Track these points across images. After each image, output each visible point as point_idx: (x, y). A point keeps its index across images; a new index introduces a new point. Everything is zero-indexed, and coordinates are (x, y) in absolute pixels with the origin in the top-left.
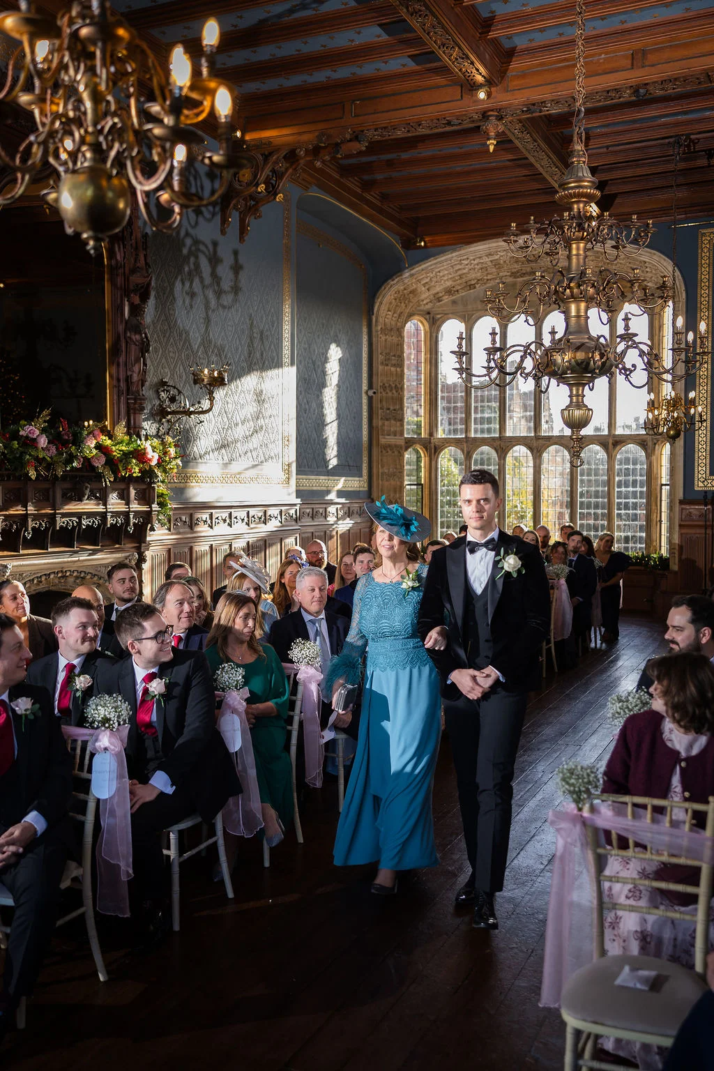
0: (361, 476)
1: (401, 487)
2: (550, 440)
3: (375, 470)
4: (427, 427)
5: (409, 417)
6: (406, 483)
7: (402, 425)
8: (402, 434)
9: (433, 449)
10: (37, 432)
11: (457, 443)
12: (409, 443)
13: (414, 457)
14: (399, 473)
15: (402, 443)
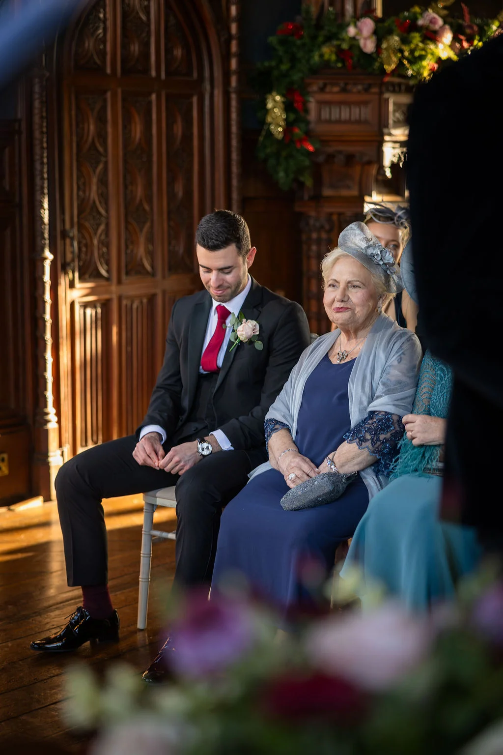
10: (440, 22)
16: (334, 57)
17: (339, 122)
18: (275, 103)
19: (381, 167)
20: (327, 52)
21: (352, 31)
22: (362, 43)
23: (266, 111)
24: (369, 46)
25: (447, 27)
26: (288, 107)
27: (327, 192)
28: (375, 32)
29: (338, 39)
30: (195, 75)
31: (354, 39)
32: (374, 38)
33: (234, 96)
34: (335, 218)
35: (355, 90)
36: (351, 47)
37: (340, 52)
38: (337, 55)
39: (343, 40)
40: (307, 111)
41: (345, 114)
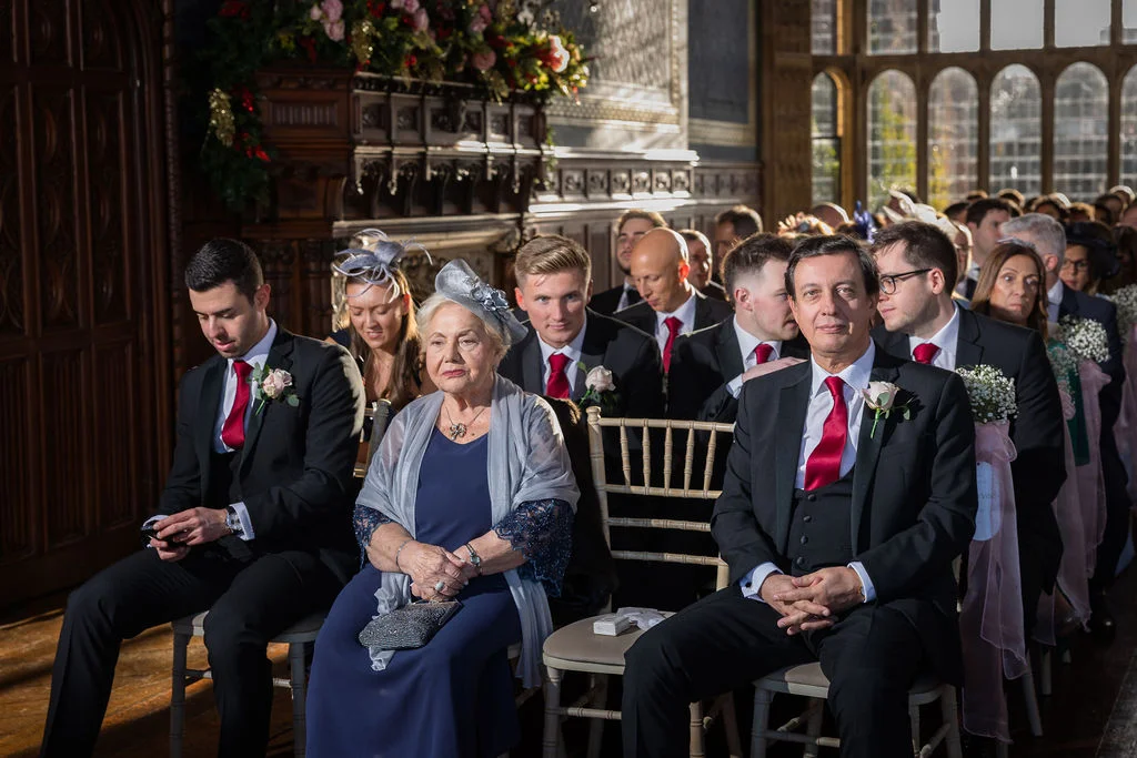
0: (744, 121)
1: (807, 141)
2: (1074, 55)
3: (766, 113)
4: (850, 38)
5: (821, 19)
6: (815, 133)
7: (808, 34)
8: (808, 48)
9: (859, 73)
11: (902, 63)
12: (820, 64)
13: (827, 90)
14: (802, 119)
15: (807, 63)
16: (292, 45)
17: (298, 126)
18: (219, 101)
19: (351, 181)
20: (285, 39)
21: (316, 13)
22: (327, 27)
23: (209, 113)
24: (336, 32)
25: (424, 10)
26: (236, 108)
27: (283, 214)
28: (344, 16)
29: (297, 23)
30: (120, 65)
31: (318, 23)
32: (342, 24)
33: (168, 92)
34: (295, 244)
35: (316, 87)
36: (314, 34)
37: (299, 39)
38: (296, 43)
39: (304, 24)
40: (257, 112)
41: (307, 115)
